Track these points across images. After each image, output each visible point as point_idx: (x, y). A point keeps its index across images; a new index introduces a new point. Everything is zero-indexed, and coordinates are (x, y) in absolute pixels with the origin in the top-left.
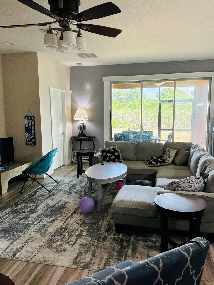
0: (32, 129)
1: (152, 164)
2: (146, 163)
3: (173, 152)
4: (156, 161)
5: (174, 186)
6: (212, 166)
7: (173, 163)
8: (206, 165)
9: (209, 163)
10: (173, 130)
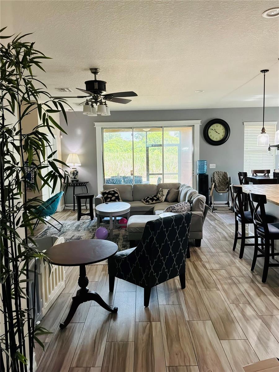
0: (32, 174)
1: (149, 202)
2: (143, 202)
3: (165, 192)
4: (152, 199)
5: (171, 209)
6: (195, 195)
7: (166, 200)
8: (192, 195)
9: (193, 194)
10: (163, 174)
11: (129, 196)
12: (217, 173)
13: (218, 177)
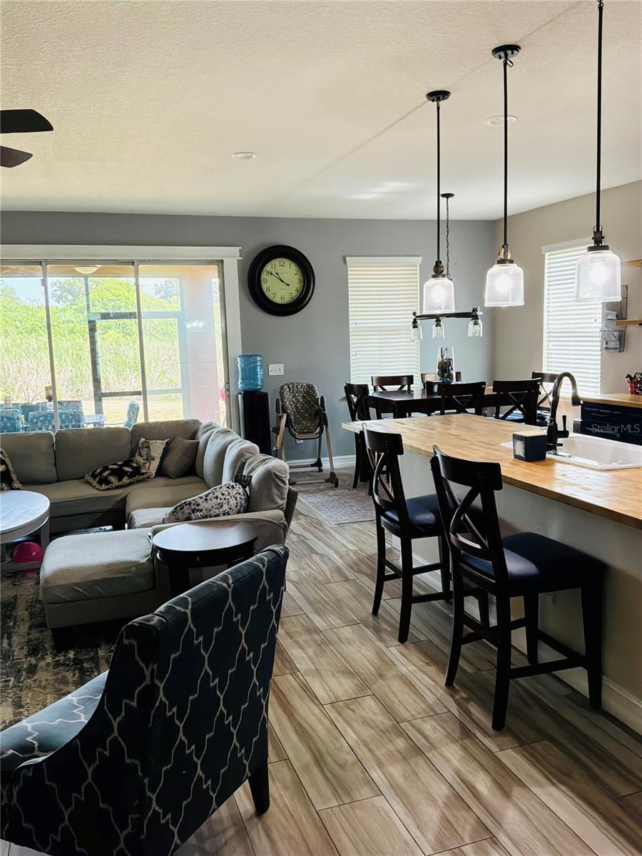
1: (108, 482)
2: (90, 484)
3: (157, 448)
4: (119, 473)
5: (187, 511)
6: (255, 460)
7: (161, 472)
8: (243, 460)
9: (248, 455)
10: (143, 393)
11: (43, 467)
12: (289, 386)
13: (293, 397)
